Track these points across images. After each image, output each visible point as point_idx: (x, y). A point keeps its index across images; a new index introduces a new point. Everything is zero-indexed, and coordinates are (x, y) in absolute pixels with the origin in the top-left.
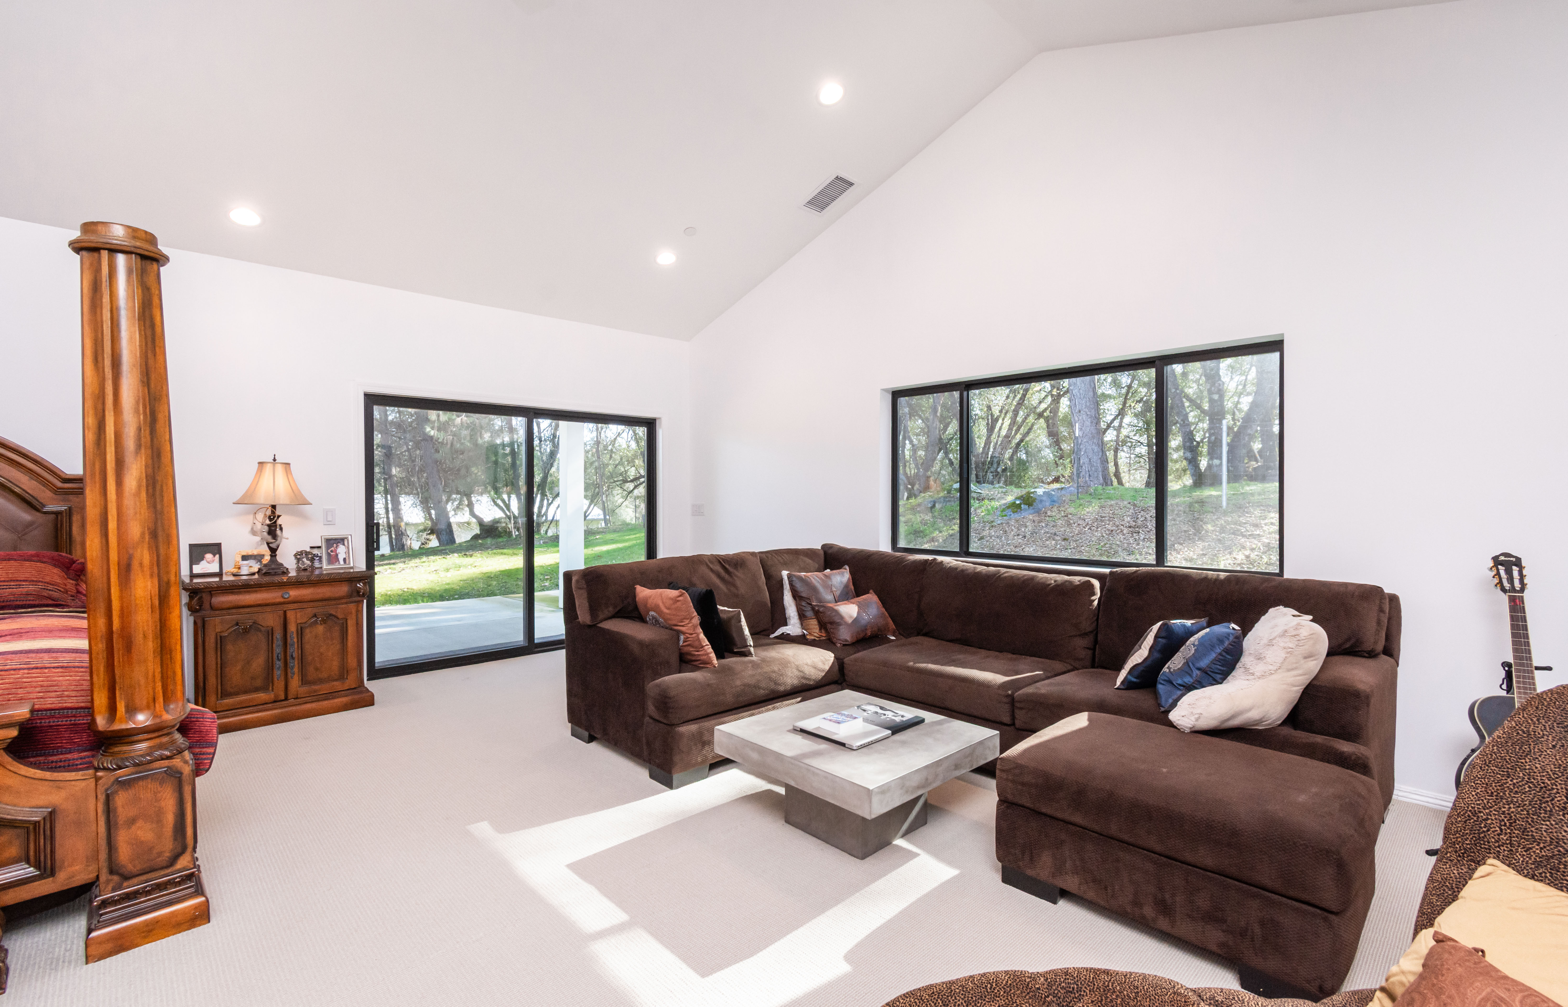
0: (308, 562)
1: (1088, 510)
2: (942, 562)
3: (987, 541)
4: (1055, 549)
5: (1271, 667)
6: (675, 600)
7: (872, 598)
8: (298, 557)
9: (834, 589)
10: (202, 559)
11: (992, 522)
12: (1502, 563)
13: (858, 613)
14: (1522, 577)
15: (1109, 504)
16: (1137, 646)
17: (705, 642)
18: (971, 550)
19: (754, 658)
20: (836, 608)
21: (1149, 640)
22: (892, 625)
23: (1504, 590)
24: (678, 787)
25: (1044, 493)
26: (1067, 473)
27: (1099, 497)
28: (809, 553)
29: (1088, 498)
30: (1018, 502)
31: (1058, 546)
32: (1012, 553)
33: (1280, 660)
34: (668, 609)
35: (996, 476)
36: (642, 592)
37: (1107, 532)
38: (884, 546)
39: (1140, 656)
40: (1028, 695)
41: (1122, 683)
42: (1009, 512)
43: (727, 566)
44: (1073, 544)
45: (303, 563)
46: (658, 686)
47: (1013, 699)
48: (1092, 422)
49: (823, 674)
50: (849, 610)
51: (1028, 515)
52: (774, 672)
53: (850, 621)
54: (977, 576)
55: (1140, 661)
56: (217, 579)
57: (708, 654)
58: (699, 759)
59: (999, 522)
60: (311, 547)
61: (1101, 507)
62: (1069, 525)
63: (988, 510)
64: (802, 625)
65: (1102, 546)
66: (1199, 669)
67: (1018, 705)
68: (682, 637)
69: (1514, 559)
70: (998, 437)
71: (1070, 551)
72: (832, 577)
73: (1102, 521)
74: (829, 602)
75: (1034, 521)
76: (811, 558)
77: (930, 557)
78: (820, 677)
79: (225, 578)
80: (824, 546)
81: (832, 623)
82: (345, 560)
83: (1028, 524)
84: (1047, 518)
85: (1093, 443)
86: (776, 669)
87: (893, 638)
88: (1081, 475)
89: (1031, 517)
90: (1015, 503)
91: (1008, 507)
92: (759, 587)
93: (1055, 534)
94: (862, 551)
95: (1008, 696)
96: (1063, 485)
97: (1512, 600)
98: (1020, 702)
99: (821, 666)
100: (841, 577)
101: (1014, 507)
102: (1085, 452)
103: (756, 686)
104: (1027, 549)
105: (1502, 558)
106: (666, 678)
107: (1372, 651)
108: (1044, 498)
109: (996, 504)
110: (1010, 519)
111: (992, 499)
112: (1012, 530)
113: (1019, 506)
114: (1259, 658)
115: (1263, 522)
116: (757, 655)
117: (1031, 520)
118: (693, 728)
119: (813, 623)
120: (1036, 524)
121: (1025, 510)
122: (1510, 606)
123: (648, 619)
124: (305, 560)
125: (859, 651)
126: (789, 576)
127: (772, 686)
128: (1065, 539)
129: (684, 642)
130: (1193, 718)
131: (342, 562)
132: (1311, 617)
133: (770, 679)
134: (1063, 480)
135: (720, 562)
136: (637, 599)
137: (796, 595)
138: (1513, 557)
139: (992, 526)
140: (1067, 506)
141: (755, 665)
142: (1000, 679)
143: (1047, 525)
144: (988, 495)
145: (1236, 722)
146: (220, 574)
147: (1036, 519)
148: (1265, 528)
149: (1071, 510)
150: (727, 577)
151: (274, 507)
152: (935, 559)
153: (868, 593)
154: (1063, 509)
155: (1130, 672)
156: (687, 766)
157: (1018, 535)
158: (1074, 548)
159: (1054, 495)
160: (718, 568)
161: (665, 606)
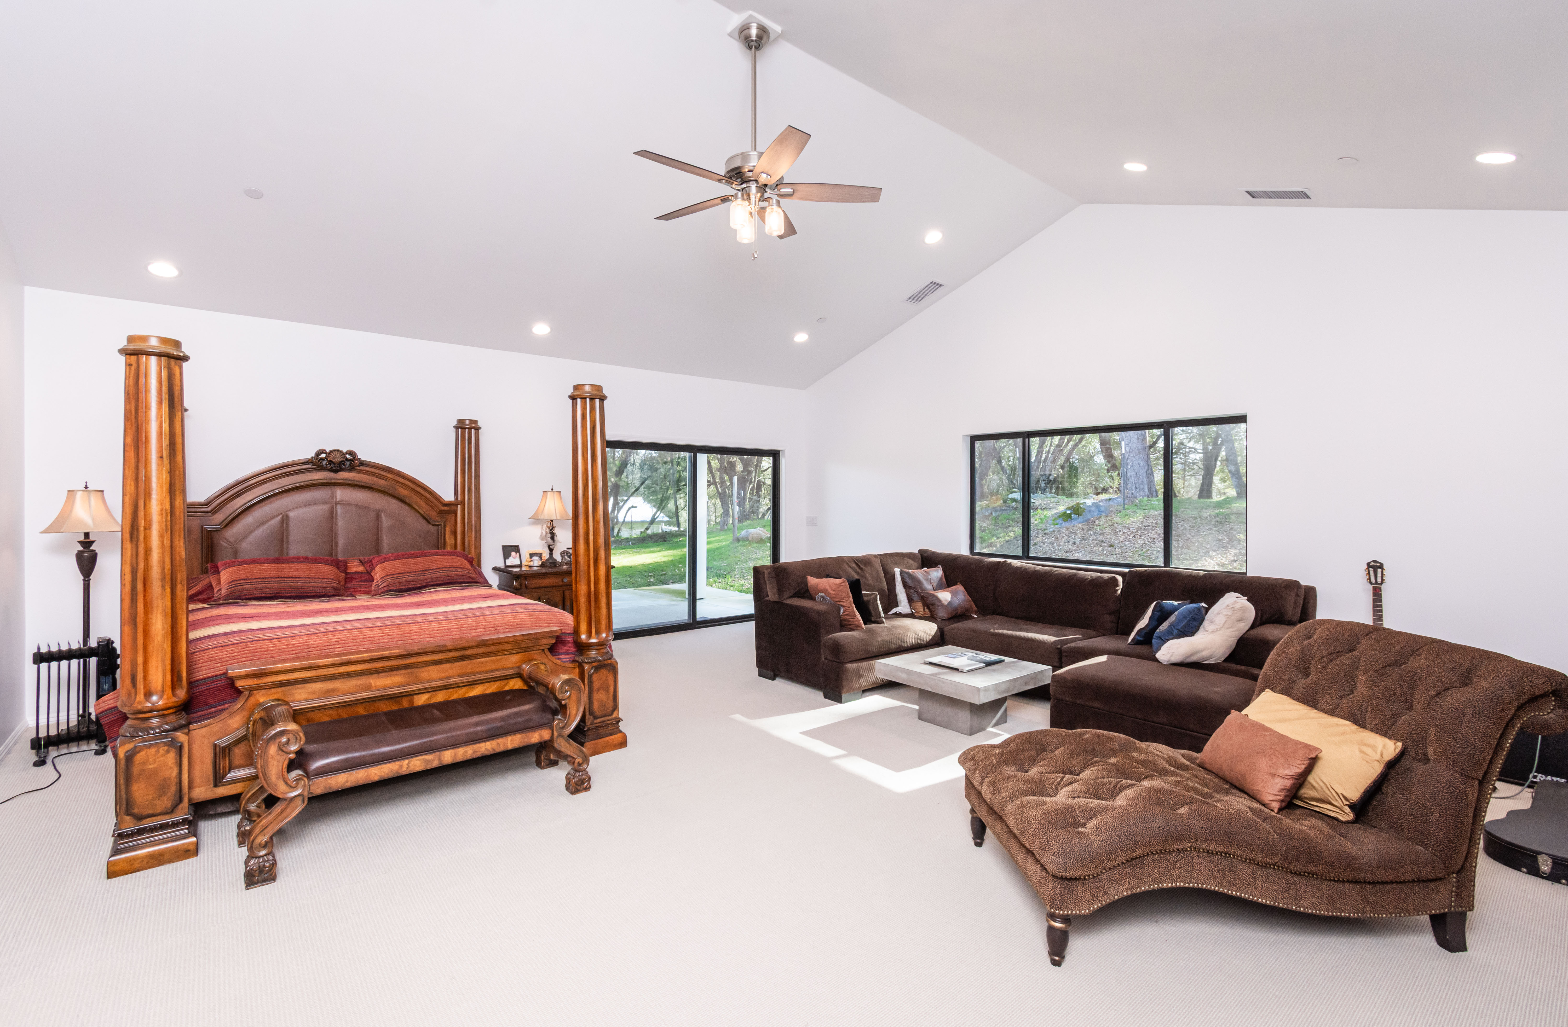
0: (568, 558)
1: (1133, 519)
2: (1011, 563)
3: (1040, 547)
4: (1102, 554)
5: (1217, 627)
6: (840, 585)
7: (959, 588)
9: (932, 581)
10: (510, 555)
11: (1045, 530)
12: (1371, 567)
13: (952, 598)
14: (1382, 574)
15: (1153, 514)
16: (1142, 618)
17: (857, 613)
18: (1031, 555)
19: (885, 625)
20: (936, 594)
21: (1149, 612)
22: (975, 608)
23: (1371, 583)
24: (844, 703)
25: (1093, 503)
26: (1115, 485)
27: (1145, 508)
28: (910, 556)
29: (1133, 509)
30: (1068, 512)
31: (1105, 552)
32: (1063, 557)
33: (1223, 622)
34: (834, 591)
35: (1048, 484)
36: (812, 581)
37: (1149, 540)
38: (964, 551)
39: (1143, 623)
40: (1071, 648)
41: (1132, 640)
42: (1060, 521)
43: (860, 564)
44: (1118, 550)
45: (565, 559)
46: (831, 639)
47: (1061, 651)
48: (1138, 439)
49: (931, 637)
50: (945, 596)
51: (1077, 524)
52: (900, 634)
53: (946, 603)
54: (1036, 574)
55: (1143, 626)
56: (518, 569)
57: (859, 620)
58: (857, 686)
59: (1051, 530)
60: (568, 548)
61: (1146, 517)
62: (1115, 533)
63: (1041, 519)
64: (910, 606)
65: (1144, 553)
66: (1177, 629)
67: (1064, 654)
68: (842, 610)
69: (1379, 564)
70: (1051, 445)
71: (1115, 556)
72: (931, 573)
73: (1145, 530)
74: (930, 590)
75: (1083, 529)
76: (913, 560)
77: (1002, 560)
78: (929, 639)
79: (524, 569)
80: (920, 551)
81: (933, 604)
83: (1077, 532)
84: (1095, 527)
85: (1140, 457)
86: (901, 632)
87: (976, 616)
88: (1129, 487)
89: (1080, 525)
90: (1065, 513)
91: (1060, 517)
92: (881, 580)
93: (1102, 541)
94: (950, 555)
95: (1058, 648)
96: (1111, 496)
97: (1375, 589)
98: (1065, 652)
99: (929, 632)
100: (937, 573)
101: (1066, 517)
102: (1132, 466)
103: (890, 642)
104: (1077, 554)
105: (1372, 564)
106: (836, 634)
107: (1290, 620)
108: (1093, 509)
109: (1048, 513)
110: (1062, 527)
111: (1044, 509)
112: (1063, 537)
113: (1069, 516)
114: (1212, 622)
116: (887, 624)
117: (1080, 528)
118: (854, 665)
119: (919, 605)
120: (1085, 532)
121: (1075, 519)
122: (1373, 593)
123: (817, 598)
124: (566, 557)
125: (953, 624)
126: (901, 572)
127: (899, 643)
128: (1111, 546)
129: (844, 612)
130: (1169, 656)
132: (1246, 598)
133: (899, 638)
134: (1111, 491)
135: (855, 562)
136: (809, 585)
137: (905, 585)
138: (1379, 563)
139: (1045, 534)
140: (1114, 516)
141: (888, 629)
142: (1052, 639)
143: (1095, 533)
144: (1041, 504)
145: (1194, 659)
146: (520, 566)
147: (1085, 527)
149: (1118, 520)
150: (860, 571)
151: (552, 521)
152: (1005, 561)
153: (956, 584)
154: (1110, 518)
155: (1137, 634)
156: (851, 690)
157: (1068, 542)
158: (1119, 554)
159: (1101, 506)
160: (854, 565)
161: (829, 590)
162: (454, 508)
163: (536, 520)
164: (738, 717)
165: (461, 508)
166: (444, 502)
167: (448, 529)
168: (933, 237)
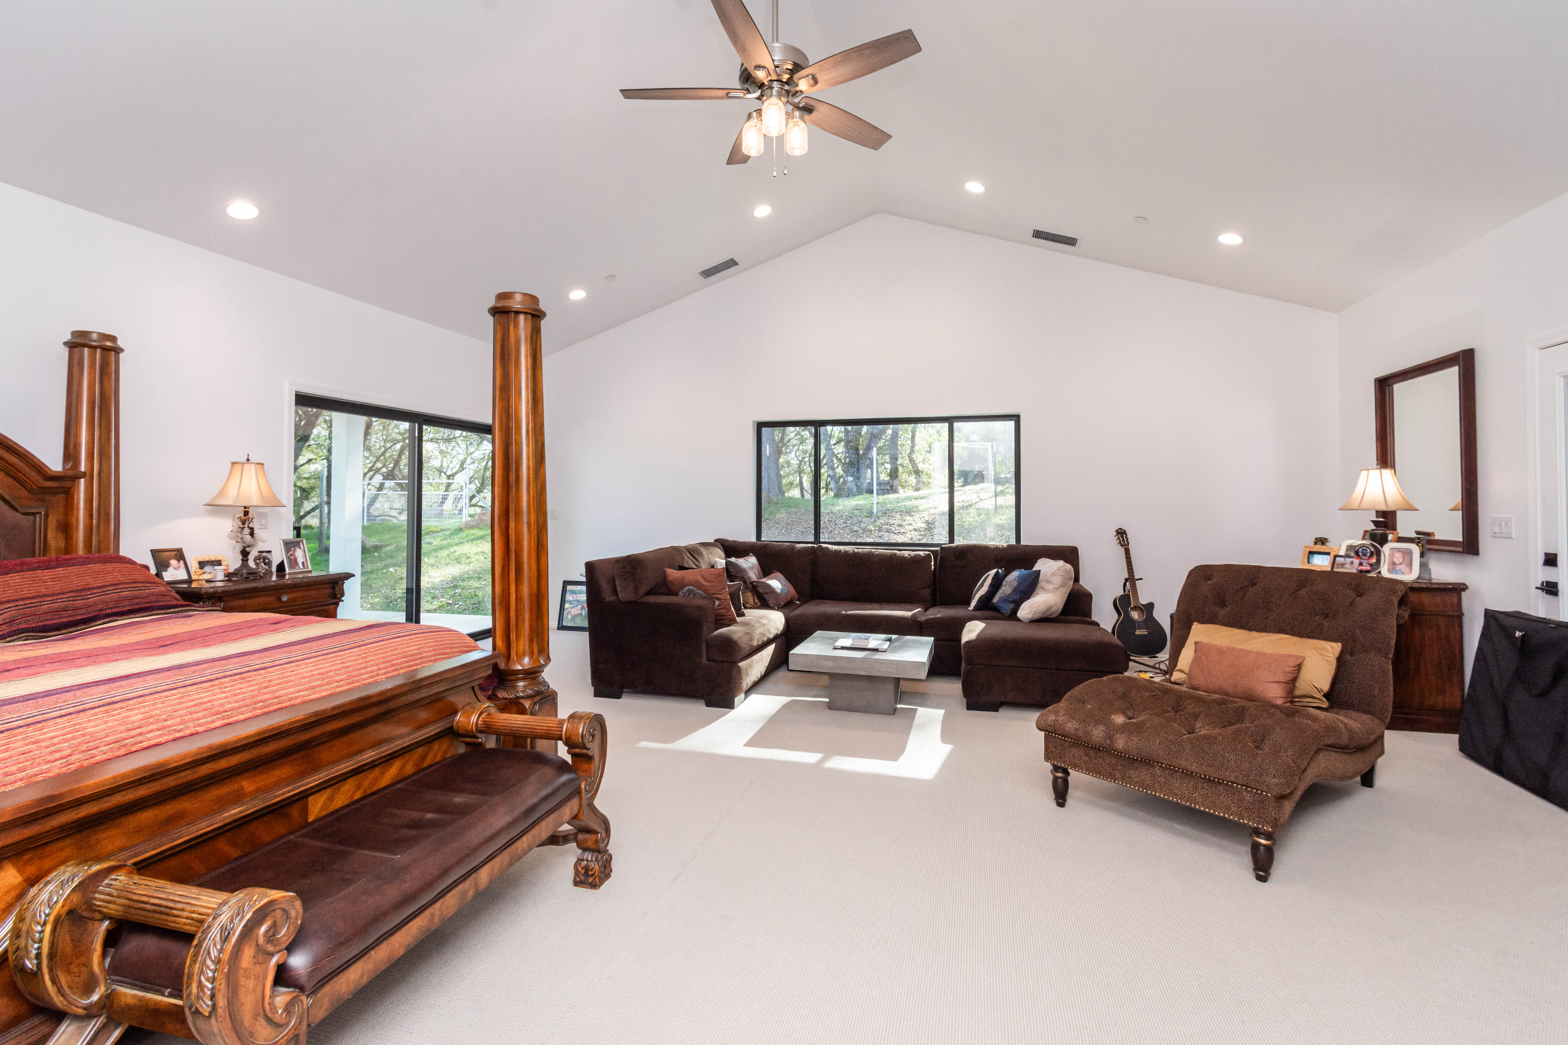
0: (266, 567)
5: (1054, 586)
6: (718, 575)
7: (781, 575)
8: (258, 561)
9: (753, 569)
10: (168, 566)
12: (1119, 533)
13: (780, 585)
14: (1127, 539)
16: (979, 586)
17: (731, 605)
18: (821, 541)
19: (750, 617)
20: (763, 582)
22: (802, 593)
23: (1121, 545)
24: (737, 707)
36: (670, 574)
39: (983, 591)
41: (975, 607)
43: (693, 554)
45: (262, 568)
47: (921, 623)
49: (783, 627)
50: (773, 584)
53: (777, 591)
55: (983, 594)
57: (731, 613)
60: (261, 552)
66: (1020, 593)
68: (717, 603)
72: (747, 562)
73: (794, 525)
74: (755, 578)
81: (766, 593)
82: (303, 563)
87: (799, 603)
97: (1125, 549)
98: (925, 624)
99: (781, 621)
100: (752, 562)
105: (1119, 531)
106: (720, 631)
115: (904, 523)
116: (748, 615)
118: (744, 663)
119: (749, 595)
122: (1124, 552)
124: (262, 564)
126: (727, 562)
127: (769, 634)
129: (718, 606)
130: (1031, 614)
131: (301, 566)
132: (1063, 561)
133: (768, 630)
136: (670, 579)
138: (1123, 530)
148: (907, 527)
150: (696, 562)
151: (247, 509)
153: (775, 571)
155: (979, 600)
160: (690, 555)
161: (703, 582)
162: (68, 484)
163: (215, 508)
164: (644, 744)
165: (85, 483)
166: (50, 473)
167: (52, 521)
168: (762, 211)
